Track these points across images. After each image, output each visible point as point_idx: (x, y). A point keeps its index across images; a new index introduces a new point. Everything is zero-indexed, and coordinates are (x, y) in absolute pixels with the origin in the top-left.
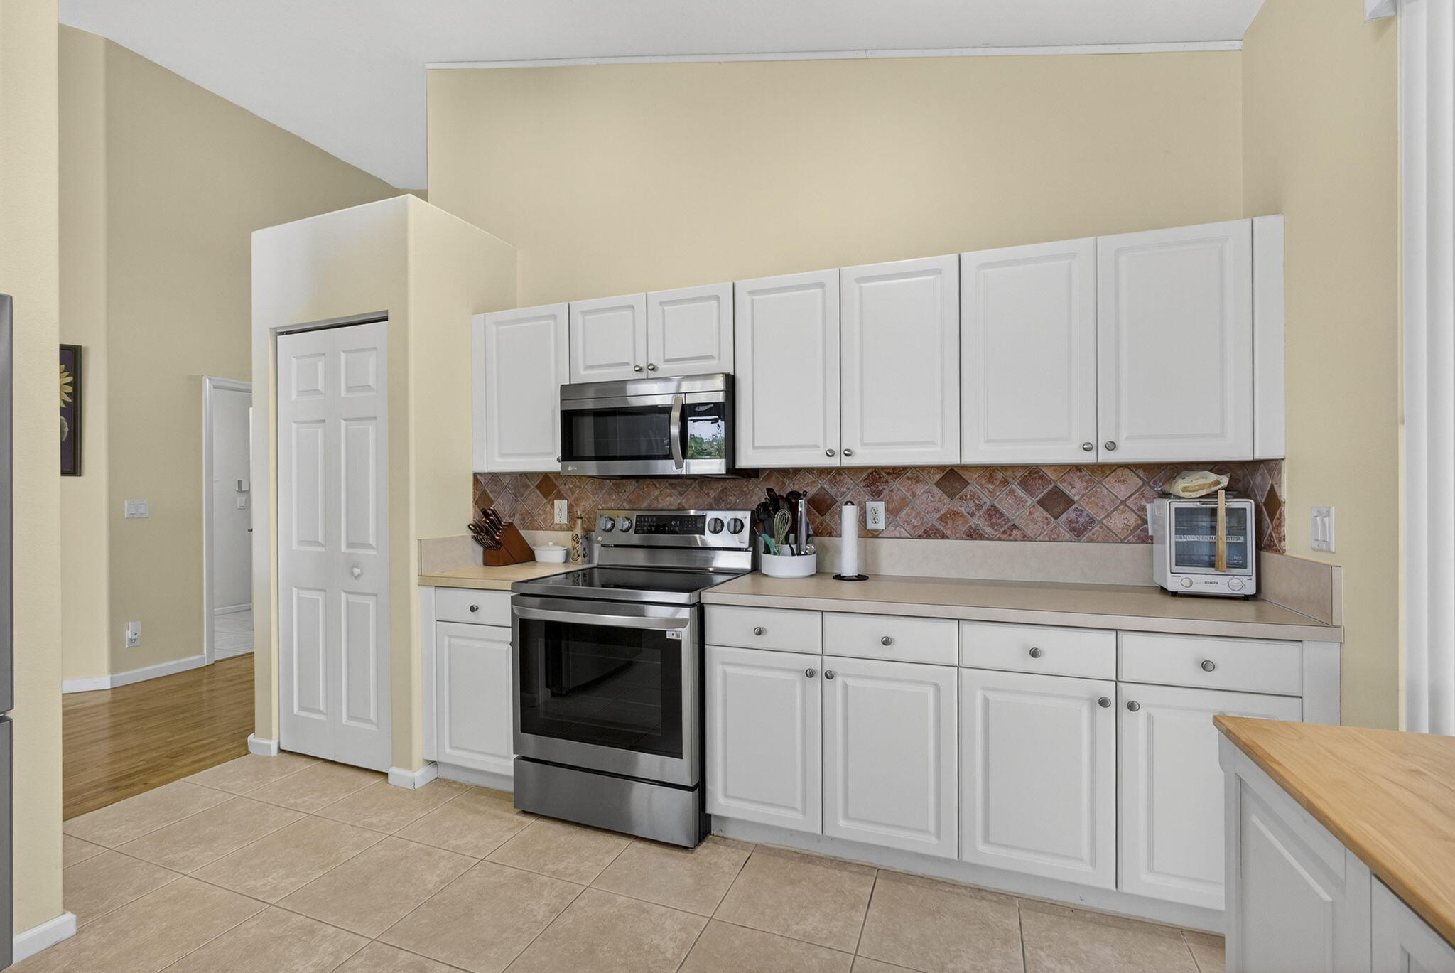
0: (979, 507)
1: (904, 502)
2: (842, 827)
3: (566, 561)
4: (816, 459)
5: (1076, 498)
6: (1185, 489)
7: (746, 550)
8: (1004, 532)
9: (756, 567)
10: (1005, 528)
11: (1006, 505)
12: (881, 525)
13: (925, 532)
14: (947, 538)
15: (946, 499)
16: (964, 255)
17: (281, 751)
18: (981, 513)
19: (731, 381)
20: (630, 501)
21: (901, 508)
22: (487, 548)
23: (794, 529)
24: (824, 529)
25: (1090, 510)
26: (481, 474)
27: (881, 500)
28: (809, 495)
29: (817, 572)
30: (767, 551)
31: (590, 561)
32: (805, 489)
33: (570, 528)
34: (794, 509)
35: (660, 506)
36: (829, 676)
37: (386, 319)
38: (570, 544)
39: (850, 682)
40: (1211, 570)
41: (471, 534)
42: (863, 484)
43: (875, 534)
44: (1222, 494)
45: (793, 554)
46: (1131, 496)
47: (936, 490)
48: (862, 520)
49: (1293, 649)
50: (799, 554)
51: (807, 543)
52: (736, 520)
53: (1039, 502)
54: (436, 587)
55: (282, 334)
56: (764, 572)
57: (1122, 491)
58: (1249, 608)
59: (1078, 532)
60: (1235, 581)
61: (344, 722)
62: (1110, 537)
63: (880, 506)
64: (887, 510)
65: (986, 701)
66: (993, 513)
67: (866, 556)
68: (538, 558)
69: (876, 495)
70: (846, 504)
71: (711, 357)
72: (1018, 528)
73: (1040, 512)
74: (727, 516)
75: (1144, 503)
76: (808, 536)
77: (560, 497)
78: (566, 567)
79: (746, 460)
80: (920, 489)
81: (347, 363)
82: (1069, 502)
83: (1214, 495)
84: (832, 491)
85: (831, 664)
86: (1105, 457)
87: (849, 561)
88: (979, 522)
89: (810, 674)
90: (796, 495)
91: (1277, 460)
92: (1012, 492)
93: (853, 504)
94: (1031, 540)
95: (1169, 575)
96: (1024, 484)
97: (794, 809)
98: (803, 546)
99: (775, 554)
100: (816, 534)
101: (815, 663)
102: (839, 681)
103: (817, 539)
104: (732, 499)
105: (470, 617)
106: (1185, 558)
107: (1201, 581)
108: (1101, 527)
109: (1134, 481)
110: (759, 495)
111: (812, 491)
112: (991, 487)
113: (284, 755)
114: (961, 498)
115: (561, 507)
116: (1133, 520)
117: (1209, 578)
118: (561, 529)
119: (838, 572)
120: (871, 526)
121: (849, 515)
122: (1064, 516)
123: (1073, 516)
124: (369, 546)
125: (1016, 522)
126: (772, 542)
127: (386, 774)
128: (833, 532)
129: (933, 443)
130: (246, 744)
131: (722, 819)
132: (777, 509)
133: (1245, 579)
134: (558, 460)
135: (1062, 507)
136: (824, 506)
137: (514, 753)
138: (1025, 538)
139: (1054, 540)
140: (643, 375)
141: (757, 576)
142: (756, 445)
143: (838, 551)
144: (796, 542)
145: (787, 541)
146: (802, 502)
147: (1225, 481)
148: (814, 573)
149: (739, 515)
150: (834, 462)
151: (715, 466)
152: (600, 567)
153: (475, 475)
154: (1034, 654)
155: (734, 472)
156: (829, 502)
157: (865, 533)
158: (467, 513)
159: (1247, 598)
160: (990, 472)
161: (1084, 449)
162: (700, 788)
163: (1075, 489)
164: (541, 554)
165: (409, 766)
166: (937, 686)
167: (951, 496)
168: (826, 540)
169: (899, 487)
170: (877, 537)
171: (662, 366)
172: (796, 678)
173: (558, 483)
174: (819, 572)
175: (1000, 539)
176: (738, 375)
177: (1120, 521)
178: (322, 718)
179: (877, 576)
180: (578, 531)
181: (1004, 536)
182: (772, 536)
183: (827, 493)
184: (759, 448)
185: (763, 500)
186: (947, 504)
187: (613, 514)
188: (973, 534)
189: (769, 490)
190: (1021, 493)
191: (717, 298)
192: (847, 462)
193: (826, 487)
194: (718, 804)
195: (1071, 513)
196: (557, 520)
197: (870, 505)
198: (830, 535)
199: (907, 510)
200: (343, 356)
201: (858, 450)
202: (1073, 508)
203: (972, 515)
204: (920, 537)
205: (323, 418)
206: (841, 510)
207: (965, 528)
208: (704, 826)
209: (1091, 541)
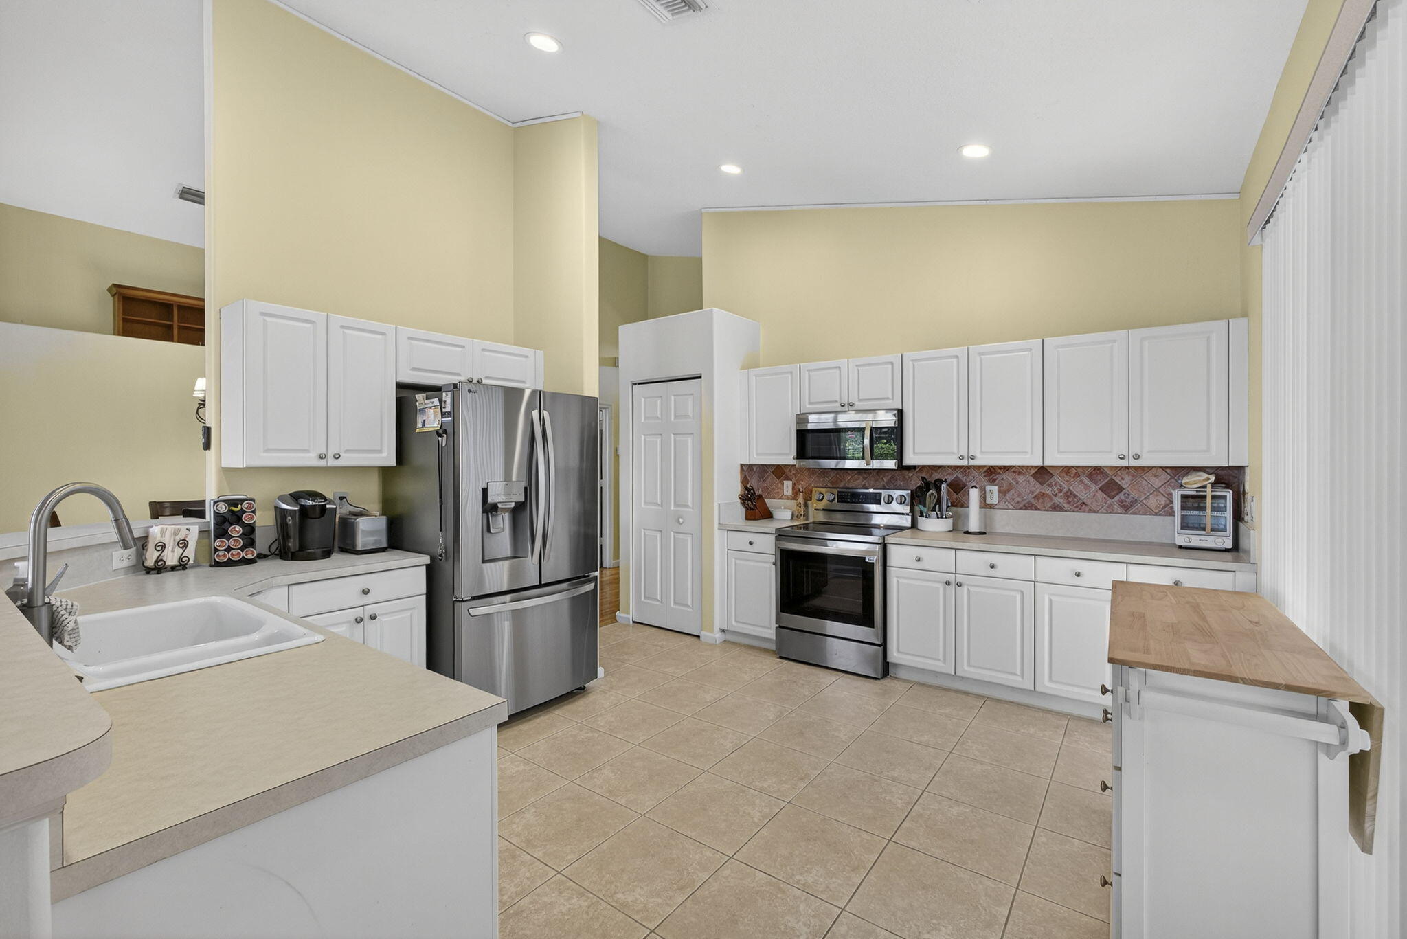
0: (1060, 491)
1: (1010, 487)
2: (966, 670)
3: (792, 519)
4: (953, 461)
5: (1124, 486)
6: (1187, 483)
7: (908, 514)
8: (1077, 507)
9: (914, 525)
10: (1079, 503)
11: (1078, 489)
12: (995, 501)
13: (1024, 506)
14: (1039, 510)
15: (1038, 485)
16: (1045, 339)
17: (634, 622)
18: (1061, 494)
19: (900, 413)
20: (832, 483)
21: (1009, 490)
22: (747, 509)
23: (939, 502)
24: (959, 503)
25: (1134, 494)
26: (744, 465)
27: (996, 485)
28: (949, 481)
29: (953, 530)
30: (922, 515)
31: (807, 519)
32: (946, 478)
33: (794, 497)
34: (939, 490)
35: (850, 486)
36: (959, 585)
37: (700, 377)
38: (795, 508)
39: (972, 589)
40: (1203, 532)
41: (739, 501)
42: (983, 475)
43: (991, 506)
44: (1209, 487)
45: (938, 518)
46: (1162, 485)
47: (1031, 479)
48: (983, 497)
49: (1230, 575)
50: (942, 517)
51: (947, 511)
52: (901, 496)
53: (1100, 489)
54: (728, 530)
55: (635, 384)
56: (919, 528)
57: (1157, 483)
58: (1229, 556)
59: (1126, 508)
60: (1219, 540)
61: (672, 606)
62: (1148, 511)
63: (995, 488)
64: (999, 491)
65: (1050, 600)
66: (1069, 495)
67: (985, 520)
68: (775, 516)
69: (993, 482)
70: (972, 488)
71: (888, 398)
72: (1086, 505)
73: (1101, 495)
74: (896, 494)
75: (1170, 490)
76: (948, 507)
77: (787, 478)
78: (793, 522)
79: (909, 460)
80: (1021, 479)
81: (675, 401)
82: (1121, 489)
83: (1205, 487)
84: (964, 479)
85: (960, 578)
86: (1134, 463)
87: (974, 524)
88: (1059, 500)
89: (948, 584)
90: (940, 481)
91: (1242, 467)
92: (1082, 482)
93: (976, 487)
94: (1095, 512)
95: (1177, 535)
96: (1090, 476)
97: (939, 660)
98: (945, 513)
99: (926, 517)
100: (953, 505)
101: (951, 578)
102: (965, 588)
103: (954, 509)
104: (899, 482)
105: (749, 548)
106: (1185, 525)
107: (1196, 539)
108: (1141, 505)
109: (1165, 476)
110: (916, 482)
111: (950, 479)
112: (1068, 478)
113: (636, 624)
114: (1049, 485)
115: (788, 486)
116: (1163, 500)
117: (1202, 538)
118: (788, 498)
119: (966, 530)
120: (988, 501)
121: (974, 494)
122: (1117, 498)
123: (1123, 497)
124: (687, 506)
125: (1085, 501)
126: (924, 510)
127: (698, 637)
128: (964, 504)
129: (1026, 452)
130: (615, 616)
131: (896, 665)
132: (928, 490)
133: (1225, 539)
134: (794, 458)
135: (1115, 492)
136: (958, 488)
137: (776, 624)
138: (1090, 511)
139: (1110, 513)
140: (843, 409)
141: (914, 530)
142: (916, 451)
143: (967, 516)
144: (940, 510)
145: (934, 510)
146: (944, 486)
147: (1213, 478)
148: (951, 529)
149: (904, 493)
150: (964, 463)
151: (891, 464)
152: (814, 523)
153: (742, 465)
154: (1078, 575)
155: (902, 467)
156: (962, 486)
157: (985, 505)
158: (737, 489)
159: (1227, 550)
160: (1067, 470)
161: (1120, 458)
162: (884, 645)
163: (1125, 481)
164: (777, 514)
165: (712, 632)
166: (1022, 592)
167: (1042, 484)
168: (959, 509)
169: (1007, 477)
170: (991, 508)
171: (857, 403)
172: (941, 587)
173: (787, 471)
174: (955, 529)
175: (1074, 511)
176: (904, 409)
177: (1153, 502)
178: (658, 603)
179: (992, 533)
180: (801, 500)
181: (1076, 509)
182: (925, 506)
183: (960, 479)
184: (917, 453)
185: (919, 484)
186: (1038, 488)
187: (823, 490)
188: (1056, 508)
189: (923, 478)
190: (1087, 481)
191: (892, 363)
192: (972, 463)
193: (959, 476)
194: (894, 656)
195: (1121, 496)
196: (785, 493)
197: (988, 488)
198: (962, 506)
199: (1012, 491)
200: (673, 397)
201: (978, 455)
202: (1122, 493)
203: (1056, 495)
204: (1021, 509)
205: (661, 433)
206: (968, 491)
207: (1049, 505)
208: (886, 669)
209: (1135, 514)
